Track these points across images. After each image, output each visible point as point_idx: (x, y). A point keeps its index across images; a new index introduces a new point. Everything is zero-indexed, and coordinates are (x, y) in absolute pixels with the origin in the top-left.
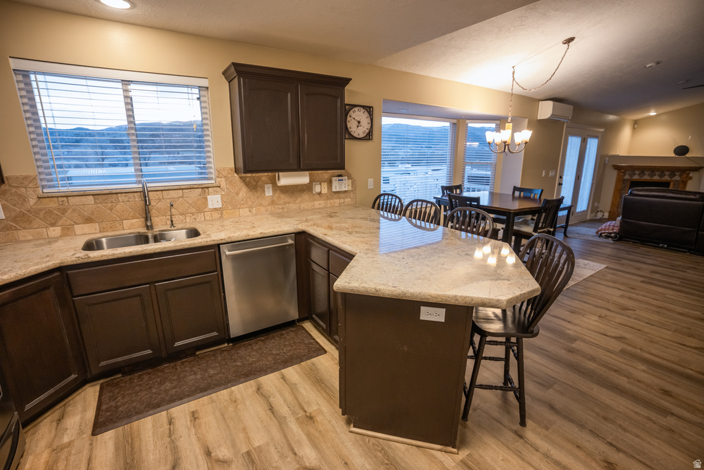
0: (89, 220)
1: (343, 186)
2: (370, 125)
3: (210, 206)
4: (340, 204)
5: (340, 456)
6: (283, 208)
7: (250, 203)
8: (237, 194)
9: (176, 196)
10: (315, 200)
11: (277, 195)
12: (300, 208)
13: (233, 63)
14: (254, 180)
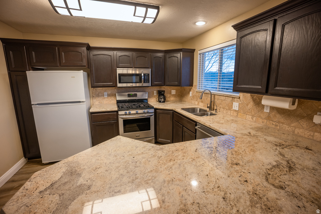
3: (234, 108)
6: (277, 126)
7: (253, 113)
8: (247, 105)
11: (273, 113)
12: (294, 132)
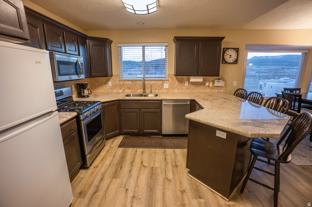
0: (129, 88)
1: (220, 84)
2: (236, 57)
3: (164, 87)
4: (218, 92)
5: (180, 180)
6: (192, 91)
7: (179, 88)
8: (174, 84)
9: (154, 83)
10: (206, 89)
11: (190, 85)
12: (199, 92)
13: (175, 37)
14: (181, 79)
